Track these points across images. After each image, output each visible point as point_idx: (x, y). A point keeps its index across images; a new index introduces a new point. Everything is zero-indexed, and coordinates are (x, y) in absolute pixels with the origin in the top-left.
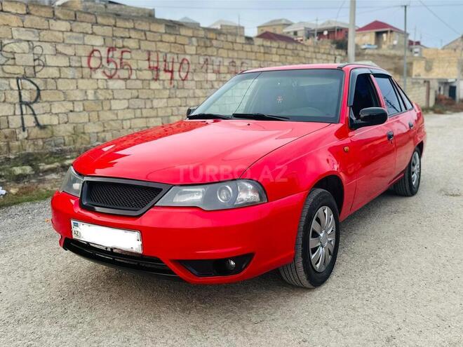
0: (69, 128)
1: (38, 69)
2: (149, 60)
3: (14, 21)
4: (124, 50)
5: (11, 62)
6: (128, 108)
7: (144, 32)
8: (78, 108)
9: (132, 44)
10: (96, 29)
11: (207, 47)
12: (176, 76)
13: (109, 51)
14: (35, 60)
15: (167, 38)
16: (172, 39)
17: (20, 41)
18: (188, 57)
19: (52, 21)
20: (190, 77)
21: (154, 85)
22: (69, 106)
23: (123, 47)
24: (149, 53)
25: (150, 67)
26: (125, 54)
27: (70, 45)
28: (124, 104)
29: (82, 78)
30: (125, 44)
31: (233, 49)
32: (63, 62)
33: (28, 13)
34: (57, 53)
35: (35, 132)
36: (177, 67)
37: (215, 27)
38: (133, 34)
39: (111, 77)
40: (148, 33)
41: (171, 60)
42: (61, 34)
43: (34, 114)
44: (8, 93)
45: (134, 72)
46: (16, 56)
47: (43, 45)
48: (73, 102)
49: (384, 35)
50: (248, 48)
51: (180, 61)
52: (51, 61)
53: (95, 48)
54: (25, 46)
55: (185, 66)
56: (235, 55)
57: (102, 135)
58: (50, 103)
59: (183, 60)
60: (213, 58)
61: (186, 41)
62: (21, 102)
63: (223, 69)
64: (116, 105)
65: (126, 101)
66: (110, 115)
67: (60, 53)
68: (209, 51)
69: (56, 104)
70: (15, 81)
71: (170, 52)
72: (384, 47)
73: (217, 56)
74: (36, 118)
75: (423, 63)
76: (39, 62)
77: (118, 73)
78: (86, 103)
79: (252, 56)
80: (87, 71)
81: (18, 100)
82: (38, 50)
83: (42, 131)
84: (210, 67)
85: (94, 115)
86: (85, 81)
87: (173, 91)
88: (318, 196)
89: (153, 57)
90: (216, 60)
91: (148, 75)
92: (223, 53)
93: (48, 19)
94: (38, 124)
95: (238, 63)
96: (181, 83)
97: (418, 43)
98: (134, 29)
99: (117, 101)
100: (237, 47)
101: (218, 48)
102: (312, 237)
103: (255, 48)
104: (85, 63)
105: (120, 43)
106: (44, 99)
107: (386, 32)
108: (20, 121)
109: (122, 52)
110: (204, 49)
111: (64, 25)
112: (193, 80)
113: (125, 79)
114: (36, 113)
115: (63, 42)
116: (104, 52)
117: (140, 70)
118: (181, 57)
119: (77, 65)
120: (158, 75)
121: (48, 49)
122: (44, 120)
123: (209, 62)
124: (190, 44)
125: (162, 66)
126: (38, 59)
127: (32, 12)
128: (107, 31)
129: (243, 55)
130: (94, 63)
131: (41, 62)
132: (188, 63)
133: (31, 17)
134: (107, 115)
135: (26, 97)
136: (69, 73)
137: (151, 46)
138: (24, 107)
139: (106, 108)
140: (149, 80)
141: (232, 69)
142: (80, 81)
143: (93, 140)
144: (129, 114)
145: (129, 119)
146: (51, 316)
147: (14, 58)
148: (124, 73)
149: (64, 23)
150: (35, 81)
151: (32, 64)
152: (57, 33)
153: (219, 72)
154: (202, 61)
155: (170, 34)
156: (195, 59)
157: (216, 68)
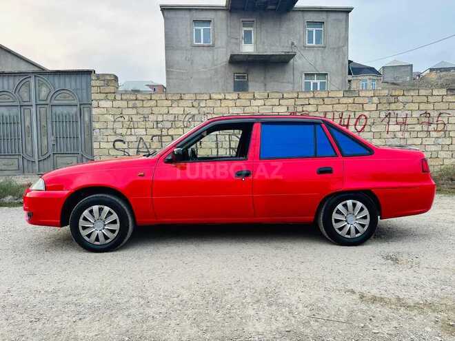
3: (231, 103)
7: (323, 98)
9: (310, 108)
10: (282, 102)
11: (390, 103)
12: (352, 129)
15: (345, 100)
16: (351, 100)
18: (366, 114)
19: (252, 101)
20: (367, 129)
23: (303, 111)
24: (326, 113)
30: (304, 109)
31: (428, 102)
33: (239, 98)
36: (353, 122)
38: (312, 101)
40: (326, 99)
41: (348, 117)
42: (257, 108)
44: (224, 143)
50: (450, 98)
51: (357, 117)
55: (363, 121)
56: (431, 107)
59: (361, 116)
60: (399, 112)
61: (365, 100)
62: (230, 148)
63: (410, 121)
68: (393, 106)
70: (228, 136)
71: (347, 110)
73: (403, 110)
84: (394, 120)
89: (330, 116)
90: (402, 114)
92: (412, 106)
95: (434, 114)
98: (314, 97)
100: (433, 99)
101: (405, 103)
105: (300, 109)
109: (302, 115)
110: (386, 105)
111: (260, 102)
112: (370, 131)
115: (259, 112)
118: (357, 115)
123: (393, 115)
124: (370, 102)
125: (337, 122)
127: (242, 97)
128: (291, 102)
129: (442, 106)
132: (366, 118)
133: (240, 100)
135: (233, 145)
137: (328, 108)
138: (231, 150)
141: (425, 120)
153: (404, 124)
154: (383, 115)
155: (348, 97)
156: (375, 114)
157: (400, 120)
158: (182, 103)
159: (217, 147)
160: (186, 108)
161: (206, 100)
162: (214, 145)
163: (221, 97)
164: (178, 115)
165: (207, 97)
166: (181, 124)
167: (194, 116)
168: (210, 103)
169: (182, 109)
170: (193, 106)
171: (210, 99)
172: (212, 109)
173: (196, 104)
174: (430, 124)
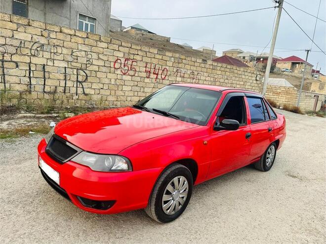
0: (99, 96)
1: (88, 65)
2: (146, 67)
3: (80, 41)
4: (134, 60)
5: (76, 61)
6: (131, 91)
7: (146, 52)
8: (106, 87)
9: (138, 58)
10: (121, 48)
11: (179, 63)
12: (159, 77)
13: (126, 60)
14: (87, 61)
15: (158, 56)
16: (160, 57)
17: (81, 51)
18: (167, 68)
19: (98, 43)
20: (167, 78)
21: (147, 80)
22: (101, 86)
24: (147, 63)
25: (146, 71)
26: (134, 63)
27: (106, 55)
28: (130, 88)
29: (110, 72)
30: (135, 58)
31: (194, 66)
32: (101, 63)
34: (99, 58)
35: (82, 96)
36: (160, 72)
37: (200, 50)
38: (140, 53)
39: (124, 74)
40: (148, 53)
41: (158, 68)
42: (102, 49)
43: (83, 88)
44: (72, 76)
45: (137, 72)
46: (79, 58)
47: (93, 54)
48: (103, 84)
49: (297, 65)
50: (203, 65)
51: (163, 69)
52: (95, 62)
53: (119, 58)
54: (83, 53)
55: (165, 72)
56: (195, 69)
57: (115, 103)
58: (92, 83)
59: (165, 69)
60: (182, 69)
61: (168, 59)
62: (77, 81)
63: (186, 76)
64: (125, 88)
65: (131, 87)
66: (121, 93)
67: (100, 59)
68: (180, 65)
69: (95, 84)
70: (76, 70)
71: (158, 64)
72: (296, 71)
73: (184, 68)
74: (83, 90)
75: (318, 84)
76: (89, 62)
77: (129, 72)
78: (110, 85)
79: (205, 70)
80: (113, 69)
81: (76, 80)
82: (89, 56)
83: (86, 97)
84: (179, 74)
85: (113, 92)
86: (111, 74)
87: (156, 84)
88: (175, 170)
89: (149, 66)
90: (183, 71)
91: (144, 75)
92: (188, 67)
93: (97, 41)
94: (84, 93)
95: (196, 73)
96: (161, 81)
97: (318, 72)
98: (141, 50)
99: (126, 86)
100: (196, 64)
101: (185, 64)
102: (166, 194)
103: (207, 66)
104: (112, 66)
105: (132, 57)
106: (89, 81)
107: (299, 63)
108: (76, 90)
109: (133, 62)
110: (177, 64)
111: (104, 45)
112: (168, 80)
113: (132, 76)
114: (84, 87)
115: (103, 53)
116: (123, 60)
117: (141, 72)
118: (164, 67)
119: (108, 66)
120: (149, 75)
121: (95, 56)
122: (87, 91)
123: (179, 71)
124: (170, 60)
125: (152, 71)
126: (89, 61)
127: (90, 37)
128: (126, 50)
129: (199, 69)
130: (117, 66)
131: (90, 63)
132: (167, 71)
133: (89, 40)
134: (119, 93)
135: (80, 79)
136: (104, 69)
137: (148, 60)
138: (78, 83)
139: (120, 89)
140: (144, 78)
141: (192, 76)
142: (109, 74)
143: (111, 104)
144: (131, 94)
145: (131, 96)
146: (25, 203)
147: (77, 59)
148: (131, 73)
149: (105, 44)
150: (86, 72)
151: (85, 63)
152: (100, 49)
153: (183, 77)
154: (175, 70)
155: (160, 54)
156: (171, 69)
157: (182, 75)
158: (29, 29)
159: (65, 79)
160: (34, 36)
161: (56, 32)
162: (62, 77)
163: (72, 32)
164: (25, 41)
165: (57, 29)
166: (27, 51)
167: (43, 45)
168: (60, 36)
169: (30, 36)
170: (42, 36)
171: (61, 32)
172: (62, 42)
173: (46, 34)
174: (193, 79)
